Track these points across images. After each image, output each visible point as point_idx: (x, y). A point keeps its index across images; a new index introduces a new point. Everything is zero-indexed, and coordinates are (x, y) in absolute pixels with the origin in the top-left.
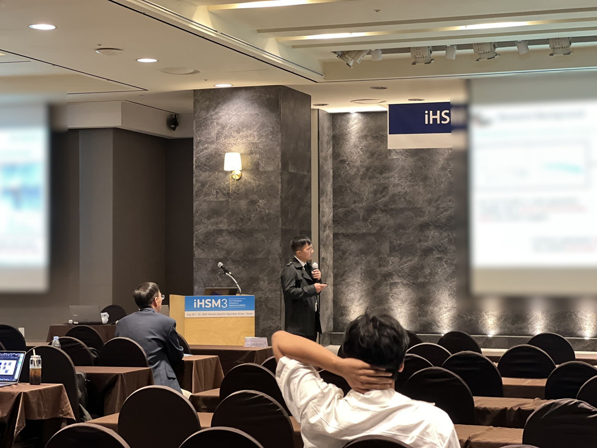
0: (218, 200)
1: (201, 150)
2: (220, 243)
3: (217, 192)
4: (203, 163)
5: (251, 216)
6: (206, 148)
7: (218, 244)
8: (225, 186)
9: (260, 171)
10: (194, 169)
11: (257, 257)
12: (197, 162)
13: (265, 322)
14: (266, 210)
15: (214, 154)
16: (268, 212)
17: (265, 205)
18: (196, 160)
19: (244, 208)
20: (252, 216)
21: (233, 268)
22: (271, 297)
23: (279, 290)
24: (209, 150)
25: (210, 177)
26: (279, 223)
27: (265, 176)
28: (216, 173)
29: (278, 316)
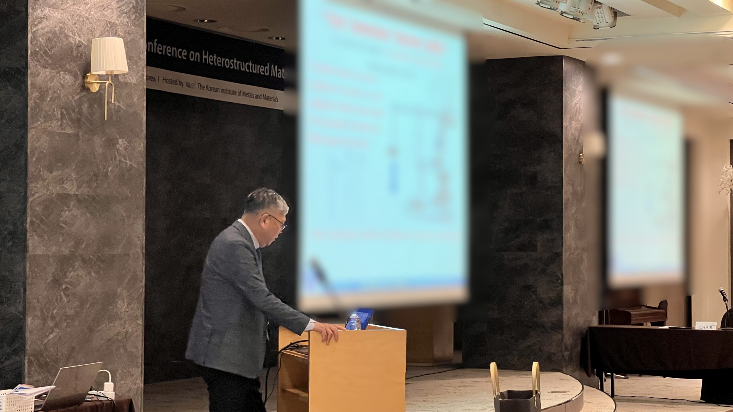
0: (63, 131)
1: (39, 18)
2: (65, 223)
3: (62, 114)
4: (42, 48)
5: (108, 171)
6: (46, 17)
7: (64, 225)
8: (74, 104)
9: (120, 82)
10: (29, 59)
11: (115, 253)
12: (33, 43)
13: (122, 382)
14: (126, 160)
15: (58, 32)
16: (130, 165)
17: (126, 149)
18: (31, 37)
19: (99, 152)
20: (110, 169)
21: (84, 276)
22: (130, 330)
23: (141, 316)
24: (51, 22)
25: (52, 79)
26: (143, 186)
27: (127, 93)
28: (62, 72)
29: (138, 368)
